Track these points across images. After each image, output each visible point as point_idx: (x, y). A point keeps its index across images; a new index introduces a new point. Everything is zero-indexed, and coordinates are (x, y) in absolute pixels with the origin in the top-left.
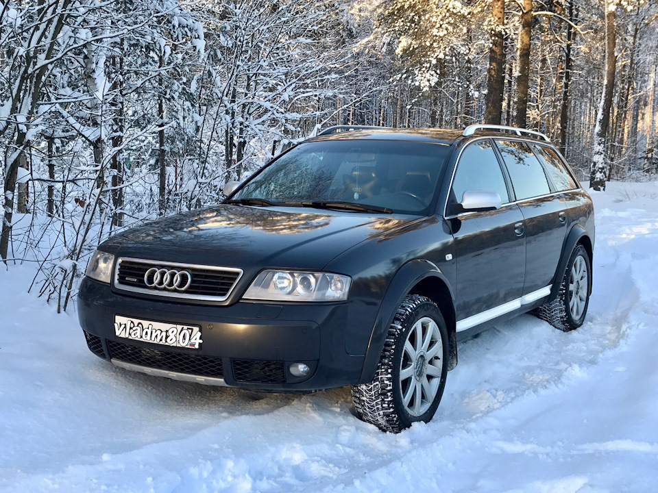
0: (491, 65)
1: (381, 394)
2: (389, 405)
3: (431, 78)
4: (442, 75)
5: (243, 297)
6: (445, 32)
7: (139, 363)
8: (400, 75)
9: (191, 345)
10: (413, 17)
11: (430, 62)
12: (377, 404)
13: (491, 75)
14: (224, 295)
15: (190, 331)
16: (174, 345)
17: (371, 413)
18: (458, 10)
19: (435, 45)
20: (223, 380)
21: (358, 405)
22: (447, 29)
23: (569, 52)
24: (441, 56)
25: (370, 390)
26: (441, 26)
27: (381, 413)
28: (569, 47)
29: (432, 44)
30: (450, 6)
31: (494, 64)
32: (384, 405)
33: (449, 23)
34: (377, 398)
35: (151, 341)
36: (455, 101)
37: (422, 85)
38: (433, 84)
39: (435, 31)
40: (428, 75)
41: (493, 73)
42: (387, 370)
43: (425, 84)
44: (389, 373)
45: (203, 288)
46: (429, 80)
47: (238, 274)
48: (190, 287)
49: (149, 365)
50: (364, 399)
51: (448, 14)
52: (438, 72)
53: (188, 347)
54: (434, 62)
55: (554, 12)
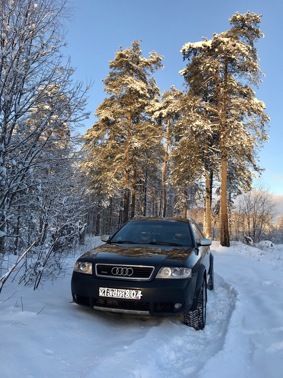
0: (125, 200)
1: (199, 315)
2: (200, 319)
3: (108, 203)
4: (111, 202)
5: (156, 278)
6: (112, 188)
7: (109, 307)
8: (96, 202)
9: (136, 298)
10: (101, 183)
11: (107, 198)
12: (196, 319)
13: (125, 203)
14: (148, 277)
15: (137, 292)
16: (129, 298)
17: (192, 323)
18: (116, 181)
19: (109, 192)
20: (149, 312)
21: (187, 320)
22: (112, 187)
23: (146, 197)
24: (111, 196)
25: (194, 313)
26: (111, 186)
27: (197, 322)
28: (145, 195)
29: (108, 192)
30: (114, 180)
31: (126, 200)
32: (199, 319)
33: (113, 186)
34: (196, 316)
35: (117, 297)
36: (108, 212)
37: (105, 206)
38: (108, 205)
39: (109, 188)
40: (106, 202)
41: (126, 202)
42: (200, 305)
43: (105, 205)
44: (201, 306)
45: (139, 275)
46: (107, 204)
47: (152, 268)
48: (133, 274)
49: (114, 308)
50: (191, 317)
51: (113, 183)
52: (110, 201)
53: (135, 299)
54: (109, 198)
55: (142, 184)
